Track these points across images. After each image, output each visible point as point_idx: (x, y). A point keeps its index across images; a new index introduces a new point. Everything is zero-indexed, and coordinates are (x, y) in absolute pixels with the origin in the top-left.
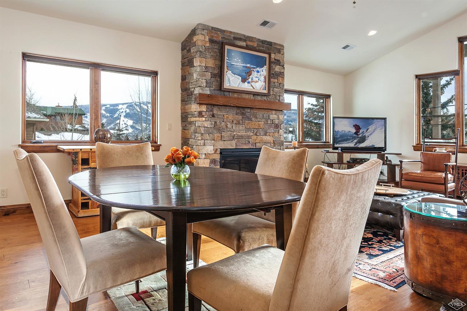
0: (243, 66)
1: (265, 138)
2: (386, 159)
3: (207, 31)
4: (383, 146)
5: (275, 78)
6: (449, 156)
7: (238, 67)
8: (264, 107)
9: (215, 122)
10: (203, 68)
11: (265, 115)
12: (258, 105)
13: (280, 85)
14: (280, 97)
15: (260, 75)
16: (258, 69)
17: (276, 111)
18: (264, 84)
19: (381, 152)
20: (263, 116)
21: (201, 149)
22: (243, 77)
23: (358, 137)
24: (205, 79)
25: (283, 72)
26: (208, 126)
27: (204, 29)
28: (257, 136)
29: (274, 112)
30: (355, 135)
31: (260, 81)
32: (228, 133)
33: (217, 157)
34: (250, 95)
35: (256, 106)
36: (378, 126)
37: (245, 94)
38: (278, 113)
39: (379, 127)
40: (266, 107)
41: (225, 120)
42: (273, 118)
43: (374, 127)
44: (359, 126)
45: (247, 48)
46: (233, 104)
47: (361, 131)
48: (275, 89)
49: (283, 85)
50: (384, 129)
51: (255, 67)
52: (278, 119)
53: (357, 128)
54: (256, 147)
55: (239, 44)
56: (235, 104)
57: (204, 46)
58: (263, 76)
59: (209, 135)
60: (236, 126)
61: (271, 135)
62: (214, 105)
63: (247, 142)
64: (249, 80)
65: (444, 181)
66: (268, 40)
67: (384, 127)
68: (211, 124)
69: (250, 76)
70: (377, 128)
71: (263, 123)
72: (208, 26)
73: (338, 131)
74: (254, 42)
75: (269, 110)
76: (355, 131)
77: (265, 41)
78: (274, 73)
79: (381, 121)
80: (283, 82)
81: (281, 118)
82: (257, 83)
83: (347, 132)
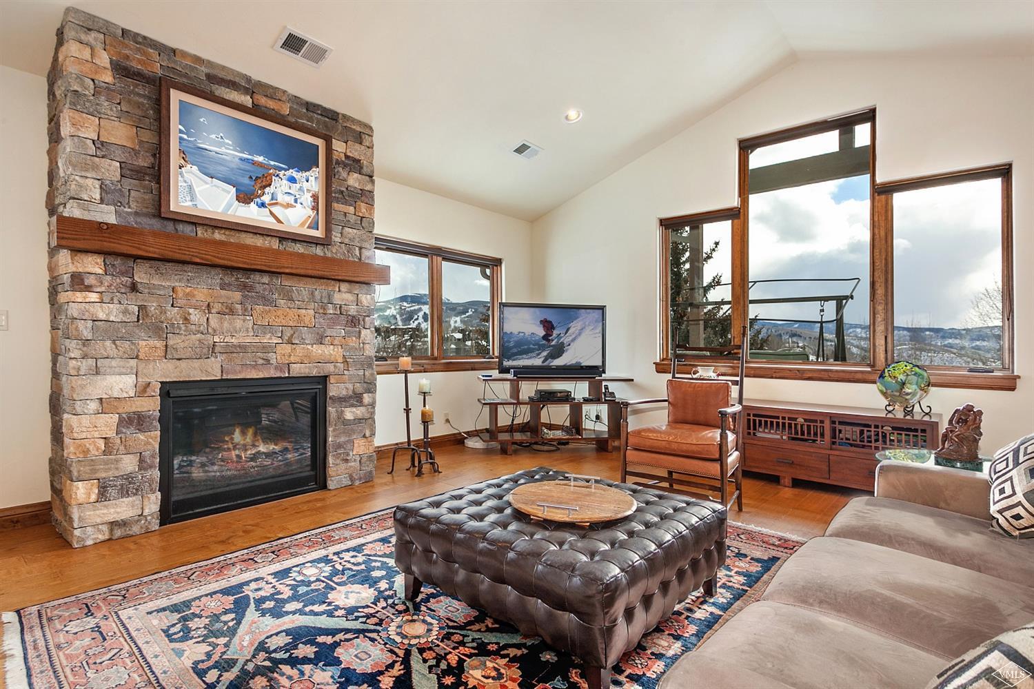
0: (241, 159)
1: (320, 351)
2: (604, 391)
3: (102, 36)
4: (600, 364)
5: (346, 203)
6: (728, 387)
7: (224, 159)
8: (310, 272)
9: (141, 308)
10: (85, 144)
11: (317, 293)
12: (286, 265)
13: (361, 221)
14: (363, 250)
15: (301, 189)
16: (292, 172)
17: (353, 284)
18: (312, 214)
19: (595, 377)
20: (312, 294)
21: (83, 387)
22: (242, 189)
23: (550, 346)
24: (99, 180)
25: (371, 192)
26: (112, 318)
27: (90, 30)
28: (294, 346)
29: (344, 287)
30: (544, 342)
31: (298, 205)
32: (193, 337)
33: (151, 405)
34: (269, 238)
35: (284, 267)
36: (587, 323)
37: (251, 235)
38: (357, 289)
39: (589, 325)
40: (315, 272)
41: (180, 302)
42: (343, 300)
43: (580, 323)
44: (551, 322)
45: (256, 111)
46: (202, 259)
47: (555, 333)
48: (346, 229)
49: (369, 223)
50: (600, 328)
51: (284, 166)
52: (357, 305)
53: (548, 326)
54: (289, 373)
55: (227, 97)
56: (209, 257)
57: (93, 80)
58: (311, 194)
59: (115, 344)
60: (221, 320)
61: (336, 342)
62: (136, 258)
63: (261, 362)
64: (262, 198)
65: (719, 453)
66: (325, 105)
67: (601, 324)
68: (125, 312)
69: (265, 187)
70: (587, 328)
71: (312, 312)
72: (107, 22)
73: (511, 333)
74: (280, 100)
75: (329, 281)
76: (545, 333)
77: (318, 106)
78: (344, 189)
79: (594, 312)
80: (370, 214)
81: (365, 303)
82: (290, 209)
83: (529, 335)
